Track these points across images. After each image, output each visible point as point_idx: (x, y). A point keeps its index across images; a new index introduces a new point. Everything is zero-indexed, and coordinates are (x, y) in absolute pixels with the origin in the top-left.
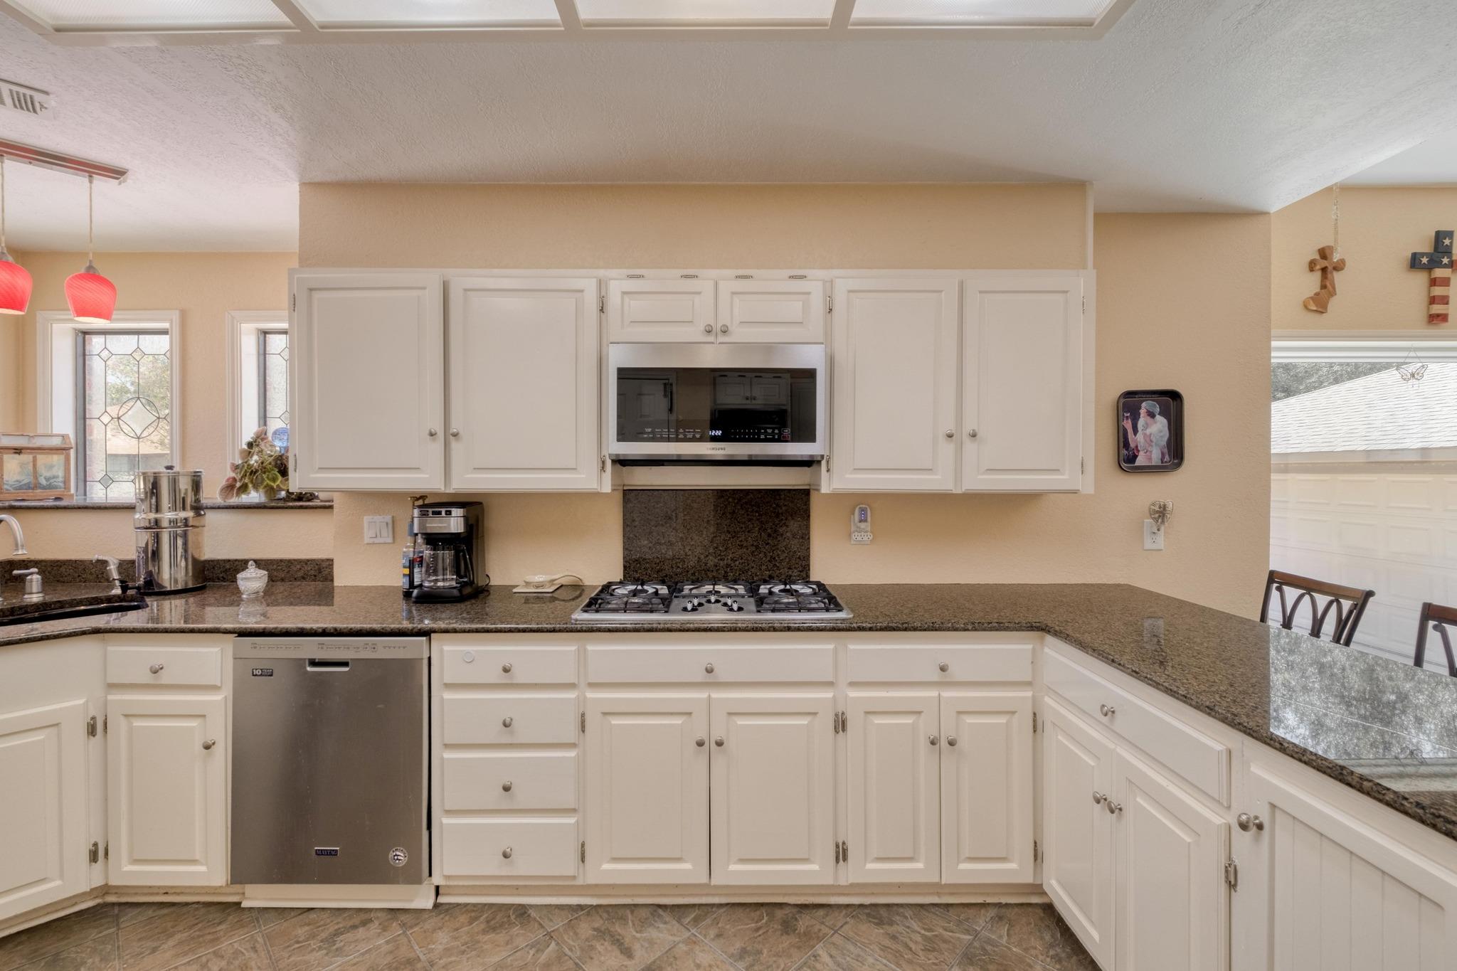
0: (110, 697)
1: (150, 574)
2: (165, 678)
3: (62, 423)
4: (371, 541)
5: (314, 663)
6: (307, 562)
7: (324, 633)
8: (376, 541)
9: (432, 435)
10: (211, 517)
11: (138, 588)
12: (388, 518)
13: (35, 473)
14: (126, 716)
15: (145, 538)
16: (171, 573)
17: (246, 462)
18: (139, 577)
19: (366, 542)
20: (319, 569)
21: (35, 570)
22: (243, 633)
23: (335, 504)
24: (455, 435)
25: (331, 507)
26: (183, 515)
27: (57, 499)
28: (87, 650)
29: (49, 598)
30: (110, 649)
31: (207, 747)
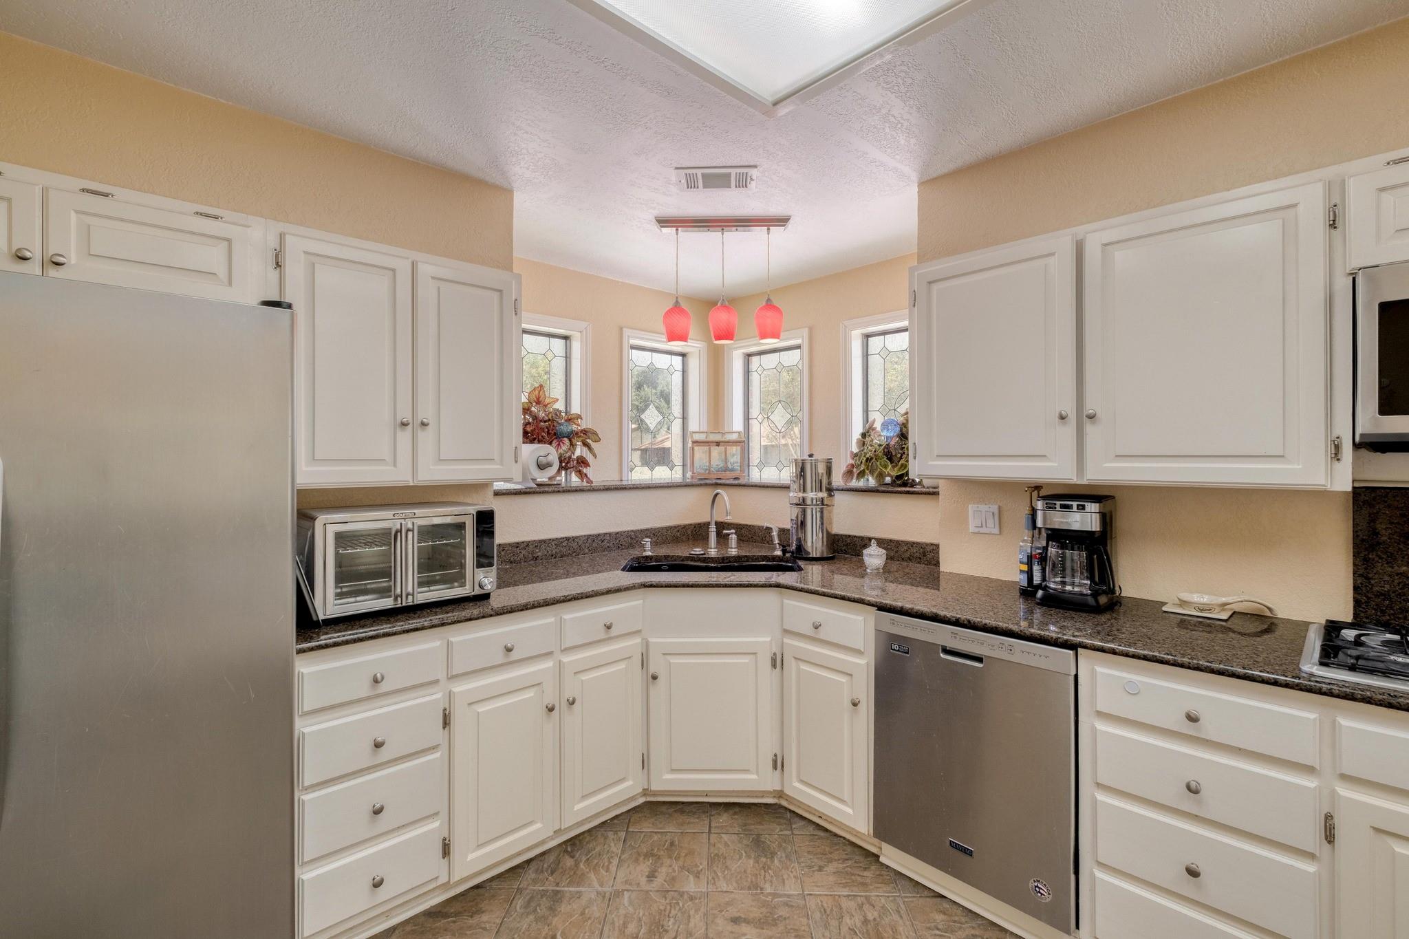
0: (785, 640)
1: (799, 540)
2: (822, 634)
3: (737, 425)
4: (976, 530)
5: (946, 651)
6: (913, 544)
7: (957, 623)
8: (982, 530)
9: (1062, 418)
10: (838, 496)
11: (792, 552)
12: (995, 508)
13: (726, 460)
14: (795, 658)
15: (796, 511)
16: (815, 543)
17: (862, 451)
18: (792, 543)
19: (971, 531)
20: (924, 553)
21: (733, 531)
22: (882, 608)
23: (941, 490)
24: (1091, 417)
25: (936, 494)
26: (821, 495)
27: (736, 478)
28: (769, 598)
29: (744, 553)
30: (786, 601)
31: (855, 705)
